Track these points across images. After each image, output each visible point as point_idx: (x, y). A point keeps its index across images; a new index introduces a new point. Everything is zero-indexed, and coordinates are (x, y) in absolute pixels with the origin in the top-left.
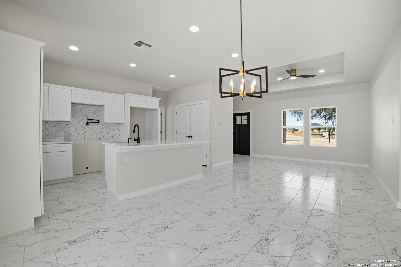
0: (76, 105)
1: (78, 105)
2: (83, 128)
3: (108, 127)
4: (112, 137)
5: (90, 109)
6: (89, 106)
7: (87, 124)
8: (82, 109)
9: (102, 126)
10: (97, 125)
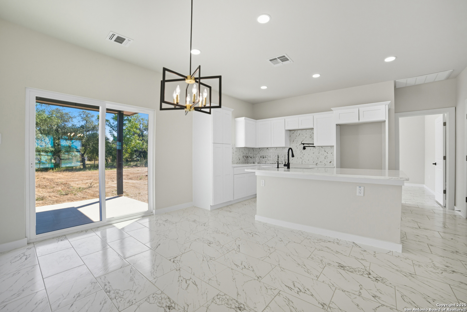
0: (295, 131)
1: (296, 131)
2: (301, 153)
3: (325, 151)
4: (330, 163)
5: (306, 134)
6: (305, 130)
7: (304, 148)
8: (300, 134)
9: (319, 150)
10: (313, 149)
